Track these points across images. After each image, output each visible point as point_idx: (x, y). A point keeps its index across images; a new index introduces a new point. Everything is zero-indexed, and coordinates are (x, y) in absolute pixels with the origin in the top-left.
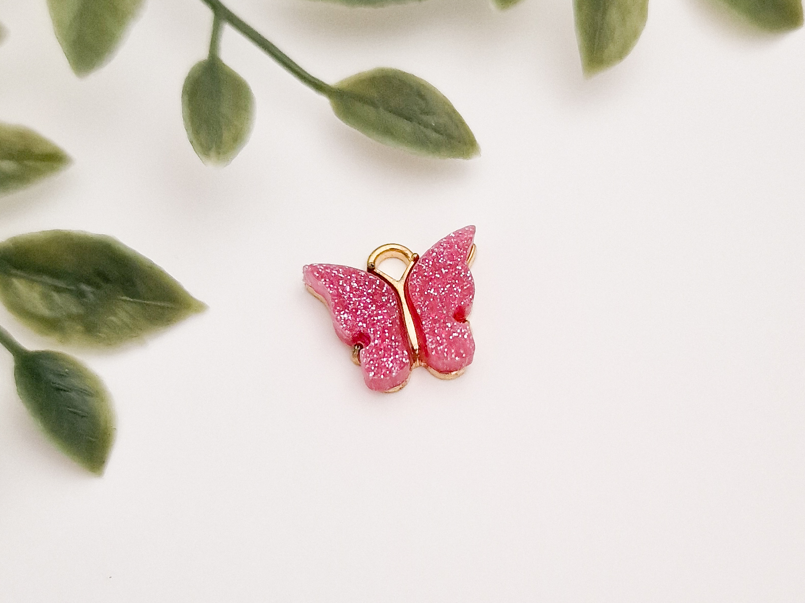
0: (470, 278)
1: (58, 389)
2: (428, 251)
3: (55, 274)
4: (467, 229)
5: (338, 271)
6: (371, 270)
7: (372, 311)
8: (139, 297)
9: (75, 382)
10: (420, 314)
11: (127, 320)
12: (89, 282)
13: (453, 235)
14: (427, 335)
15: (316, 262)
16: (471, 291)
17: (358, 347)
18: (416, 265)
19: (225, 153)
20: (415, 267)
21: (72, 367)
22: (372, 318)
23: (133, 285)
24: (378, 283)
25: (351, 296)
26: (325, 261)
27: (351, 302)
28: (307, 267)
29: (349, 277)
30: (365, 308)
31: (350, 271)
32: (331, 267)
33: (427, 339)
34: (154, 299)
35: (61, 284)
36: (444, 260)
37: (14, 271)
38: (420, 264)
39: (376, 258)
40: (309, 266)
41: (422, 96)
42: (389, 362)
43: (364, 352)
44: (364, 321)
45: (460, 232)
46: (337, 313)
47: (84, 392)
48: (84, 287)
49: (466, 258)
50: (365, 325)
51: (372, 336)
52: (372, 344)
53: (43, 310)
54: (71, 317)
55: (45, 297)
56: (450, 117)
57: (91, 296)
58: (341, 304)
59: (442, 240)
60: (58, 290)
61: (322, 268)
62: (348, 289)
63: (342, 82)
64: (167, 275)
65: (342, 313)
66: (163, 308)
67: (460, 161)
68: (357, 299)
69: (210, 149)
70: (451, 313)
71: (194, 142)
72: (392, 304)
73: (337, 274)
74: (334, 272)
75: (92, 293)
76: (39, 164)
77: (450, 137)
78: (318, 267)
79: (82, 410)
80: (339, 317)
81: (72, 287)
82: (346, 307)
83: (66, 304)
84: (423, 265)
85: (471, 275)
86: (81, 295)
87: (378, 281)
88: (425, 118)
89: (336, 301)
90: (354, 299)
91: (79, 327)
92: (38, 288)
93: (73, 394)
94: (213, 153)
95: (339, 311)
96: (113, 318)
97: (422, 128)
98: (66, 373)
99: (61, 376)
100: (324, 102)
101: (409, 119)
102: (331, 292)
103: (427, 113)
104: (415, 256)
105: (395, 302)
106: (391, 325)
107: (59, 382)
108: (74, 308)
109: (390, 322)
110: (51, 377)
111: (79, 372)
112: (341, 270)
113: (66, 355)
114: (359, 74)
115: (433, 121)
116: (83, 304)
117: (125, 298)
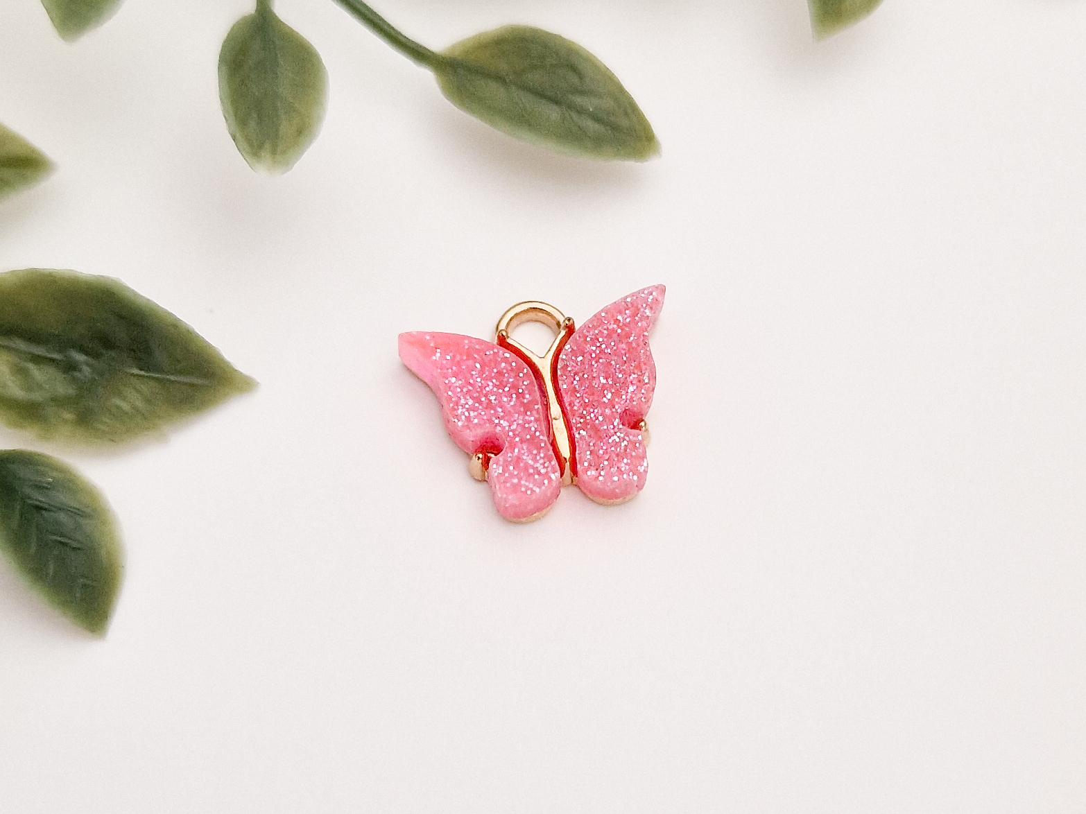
1: (39, 508)
3: (33, 337)
8: (157, 370)
9: (62, 498)
11: (140, 404)
12: (82, 350)
19: (284, 152)
21: (55, 474)
23: (148, 351)
34: (180, 372)
35: (40, 351)
41: (573, 68)
47: (77, 513)
48: (80, 357)
53: (16, 390)
54: (58, 401)
55: (20, 371)
56: (616, 100)
57: (86, 369)
60: (37, 359)
63: (454, 47)
64: (197, 336)
66: (192, 385)
67: (630, 164)
69: (260, 147)
75: (88, 365)
76: (7, 173)
77: (615, 128)
79: (79, 542)
81: (56, 356)
83: (49, 381)
86: (70, 368)
88: (578, 100)
91: (68, 416)
92: (7, 357)
93: (62, 517)
94: (265, 154)
96: (117, 401)
97: (574, 115)
98: (49, 483)
99: (39, 487)
100: (426, 76)
101: (556, 102)
103: (582, 93)
107: (38, 497)
108: (63, 388)
110: (28, 491)
111: (69, 483)
113: (48, 457)
114: (480, 35)
115: (590, 104)
116: (74, 379)
117: (136, 371)
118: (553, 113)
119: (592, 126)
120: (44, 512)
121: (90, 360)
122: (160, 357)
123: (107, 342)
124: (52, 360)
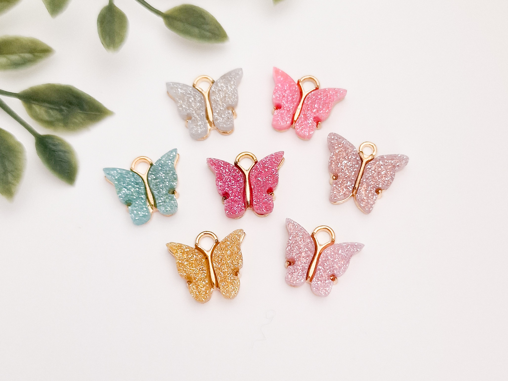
0: (277, 175)
1: (54, 151)
2: (262, 160)
3: (50, 102)
4: (280, 152)
5: (221, 163)
6: (236, 164)
7: (233, 183)
8: (85, 111)
9: (62, 148)
10: (252, 188)
11: (81, 121)
12: (64, 106)
13: (274, 154)
14: (254, 198)
15: (213, 157)
16: (276, 181)
17: (224, 198)
18: (255, 165)
20: (254, 166)
21: (60, 141)
22: (232, 187)
23: (83, 105)
24: (237, 171)
25: (225, 175)
26: (217, 158)
27: (224, 178)
28: (208, 159)
29: (225, 166)
30: (230, 181)
31: (226, 164)
32: (219, 161)
33: (254, 200)
34: (92, 111)
35: (52, 106)
36: (268, 165)
37: (33, 102)
38: (257, 165)
39: (240, 158)
40: (209, 159)
42: (236, 208)
43: (225, 201)
44: (228, 187)
45: (277, 153)
46: (217, 182)
47: (65, 152)
48: (64, 108)
49: (278, 165)
50: (228, 189)
51: (230, 195)
52: (230, 198)
53: (46, 118)
54: (58, 120)
55: (47, 112)
58: (220, 177)
59: (268, 156)
60: (51, 108)
61: (215, 160)
62: (224, 172)
65: (219, 182)
68: (227, 177)
69: (110, 45)
70: (266, 190)
71: (104, 43)
72: (242, 182)
73: (220, 164)
74: (219, 163)
75: (66, 110)
76: (41, 55)
77: (215, 34)
78: (213, 160)
79: (65, 160)
80: (218, 184)
81: (57, 108)
82: (222, 179)
83: (55, 114)
84: (258, 166)
85: (278, 174)
86: (61, 111)
87: (238, 170)
88: (204, 26)
89: (218, 176)
90: (226, 177)
91: (61, 124)
92: (43, 109)
93: (60, 153)
94: (111, 48)
95: (218, 181)
96: (75, 120)
97: (203, 31)
99: (54, 145)
102: (216, 172)
103: (205, 24)
104: (256, 161)
105: (243, 181)
106: (239, 191)
107: (54, 148)
108: (59, 116)
109: (240, 189)
110: (50, 146)
111: (62, 143)
112: (222, 162)
113: (57, 137)
114: (175, 7)
115: (207, 27)
116: (62, 115)
117: (79, 111)
118: (196, 30)
119: (208, 34)
120: (56, 153)
121: (67, 109)
122: (86, 107)
123: (71, 103)
124: (56, 109)
